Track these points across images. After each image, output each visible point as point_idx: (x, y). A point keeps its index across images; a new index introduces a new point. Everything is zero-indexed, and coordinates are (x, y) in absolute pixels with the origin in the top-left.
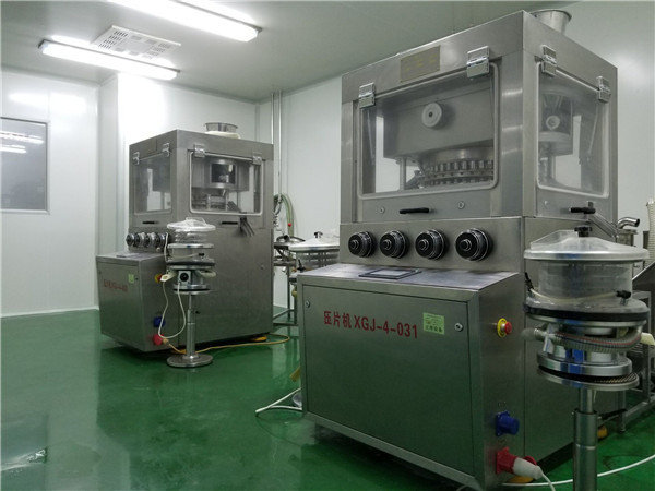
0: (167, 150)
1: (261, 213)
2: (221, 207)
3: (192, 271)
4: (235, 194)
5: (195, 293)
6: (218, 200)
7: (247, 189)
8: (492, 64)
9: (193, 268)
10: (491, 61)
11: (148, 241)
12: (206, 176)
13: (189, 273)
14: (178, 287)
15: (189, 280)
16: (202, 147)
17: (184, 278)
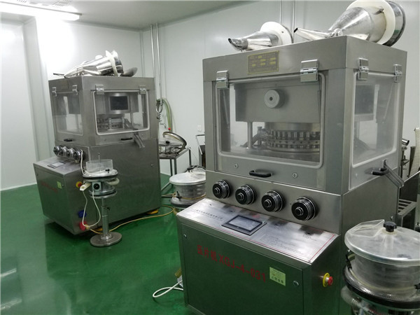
0: (76, 90)
1: (148, 129)
2: (120, 126)
3: (102, 183)
4: (129, 114)
5: (106, 197)
6: (118, 121)
7: (137, 110)
8: (320, 74)
9: (103, 180)
10: (319, 71)
11: (69, 155)
12: (107, 106)
13: (100, 184)
14: (93, 193)
15: (100, 188)
16: (101, 87)
17: (97, 187)
